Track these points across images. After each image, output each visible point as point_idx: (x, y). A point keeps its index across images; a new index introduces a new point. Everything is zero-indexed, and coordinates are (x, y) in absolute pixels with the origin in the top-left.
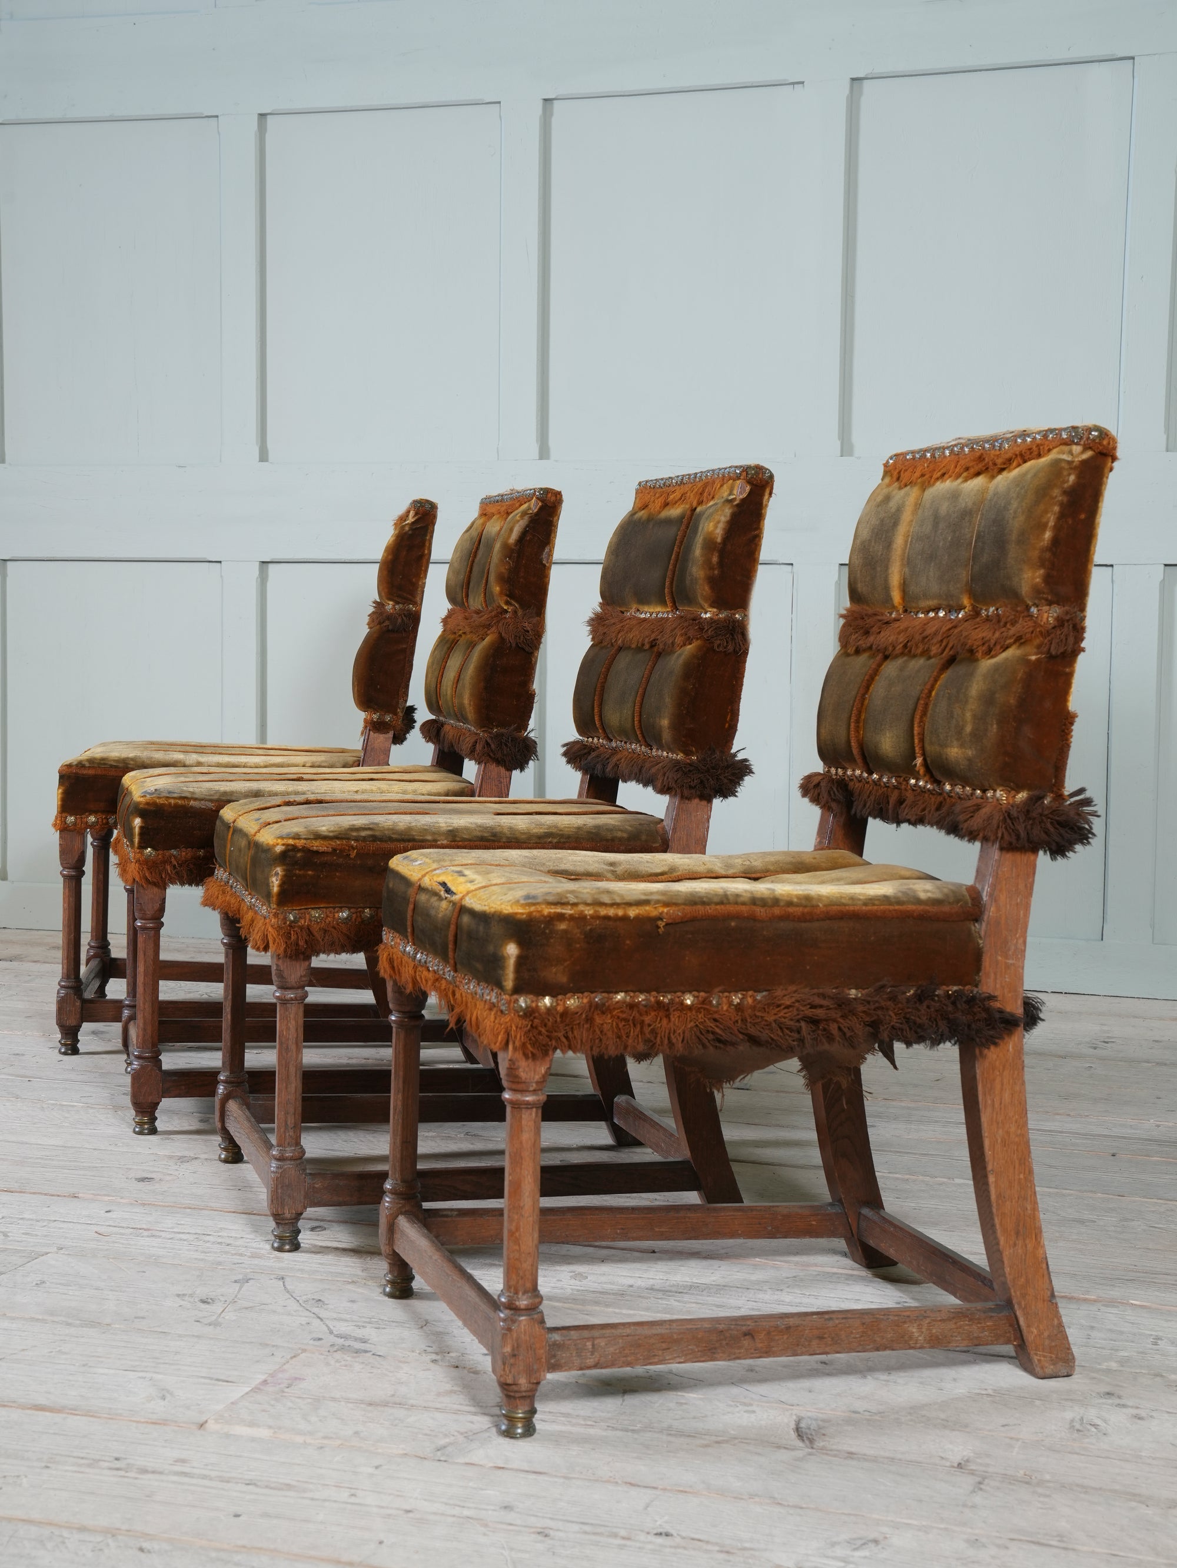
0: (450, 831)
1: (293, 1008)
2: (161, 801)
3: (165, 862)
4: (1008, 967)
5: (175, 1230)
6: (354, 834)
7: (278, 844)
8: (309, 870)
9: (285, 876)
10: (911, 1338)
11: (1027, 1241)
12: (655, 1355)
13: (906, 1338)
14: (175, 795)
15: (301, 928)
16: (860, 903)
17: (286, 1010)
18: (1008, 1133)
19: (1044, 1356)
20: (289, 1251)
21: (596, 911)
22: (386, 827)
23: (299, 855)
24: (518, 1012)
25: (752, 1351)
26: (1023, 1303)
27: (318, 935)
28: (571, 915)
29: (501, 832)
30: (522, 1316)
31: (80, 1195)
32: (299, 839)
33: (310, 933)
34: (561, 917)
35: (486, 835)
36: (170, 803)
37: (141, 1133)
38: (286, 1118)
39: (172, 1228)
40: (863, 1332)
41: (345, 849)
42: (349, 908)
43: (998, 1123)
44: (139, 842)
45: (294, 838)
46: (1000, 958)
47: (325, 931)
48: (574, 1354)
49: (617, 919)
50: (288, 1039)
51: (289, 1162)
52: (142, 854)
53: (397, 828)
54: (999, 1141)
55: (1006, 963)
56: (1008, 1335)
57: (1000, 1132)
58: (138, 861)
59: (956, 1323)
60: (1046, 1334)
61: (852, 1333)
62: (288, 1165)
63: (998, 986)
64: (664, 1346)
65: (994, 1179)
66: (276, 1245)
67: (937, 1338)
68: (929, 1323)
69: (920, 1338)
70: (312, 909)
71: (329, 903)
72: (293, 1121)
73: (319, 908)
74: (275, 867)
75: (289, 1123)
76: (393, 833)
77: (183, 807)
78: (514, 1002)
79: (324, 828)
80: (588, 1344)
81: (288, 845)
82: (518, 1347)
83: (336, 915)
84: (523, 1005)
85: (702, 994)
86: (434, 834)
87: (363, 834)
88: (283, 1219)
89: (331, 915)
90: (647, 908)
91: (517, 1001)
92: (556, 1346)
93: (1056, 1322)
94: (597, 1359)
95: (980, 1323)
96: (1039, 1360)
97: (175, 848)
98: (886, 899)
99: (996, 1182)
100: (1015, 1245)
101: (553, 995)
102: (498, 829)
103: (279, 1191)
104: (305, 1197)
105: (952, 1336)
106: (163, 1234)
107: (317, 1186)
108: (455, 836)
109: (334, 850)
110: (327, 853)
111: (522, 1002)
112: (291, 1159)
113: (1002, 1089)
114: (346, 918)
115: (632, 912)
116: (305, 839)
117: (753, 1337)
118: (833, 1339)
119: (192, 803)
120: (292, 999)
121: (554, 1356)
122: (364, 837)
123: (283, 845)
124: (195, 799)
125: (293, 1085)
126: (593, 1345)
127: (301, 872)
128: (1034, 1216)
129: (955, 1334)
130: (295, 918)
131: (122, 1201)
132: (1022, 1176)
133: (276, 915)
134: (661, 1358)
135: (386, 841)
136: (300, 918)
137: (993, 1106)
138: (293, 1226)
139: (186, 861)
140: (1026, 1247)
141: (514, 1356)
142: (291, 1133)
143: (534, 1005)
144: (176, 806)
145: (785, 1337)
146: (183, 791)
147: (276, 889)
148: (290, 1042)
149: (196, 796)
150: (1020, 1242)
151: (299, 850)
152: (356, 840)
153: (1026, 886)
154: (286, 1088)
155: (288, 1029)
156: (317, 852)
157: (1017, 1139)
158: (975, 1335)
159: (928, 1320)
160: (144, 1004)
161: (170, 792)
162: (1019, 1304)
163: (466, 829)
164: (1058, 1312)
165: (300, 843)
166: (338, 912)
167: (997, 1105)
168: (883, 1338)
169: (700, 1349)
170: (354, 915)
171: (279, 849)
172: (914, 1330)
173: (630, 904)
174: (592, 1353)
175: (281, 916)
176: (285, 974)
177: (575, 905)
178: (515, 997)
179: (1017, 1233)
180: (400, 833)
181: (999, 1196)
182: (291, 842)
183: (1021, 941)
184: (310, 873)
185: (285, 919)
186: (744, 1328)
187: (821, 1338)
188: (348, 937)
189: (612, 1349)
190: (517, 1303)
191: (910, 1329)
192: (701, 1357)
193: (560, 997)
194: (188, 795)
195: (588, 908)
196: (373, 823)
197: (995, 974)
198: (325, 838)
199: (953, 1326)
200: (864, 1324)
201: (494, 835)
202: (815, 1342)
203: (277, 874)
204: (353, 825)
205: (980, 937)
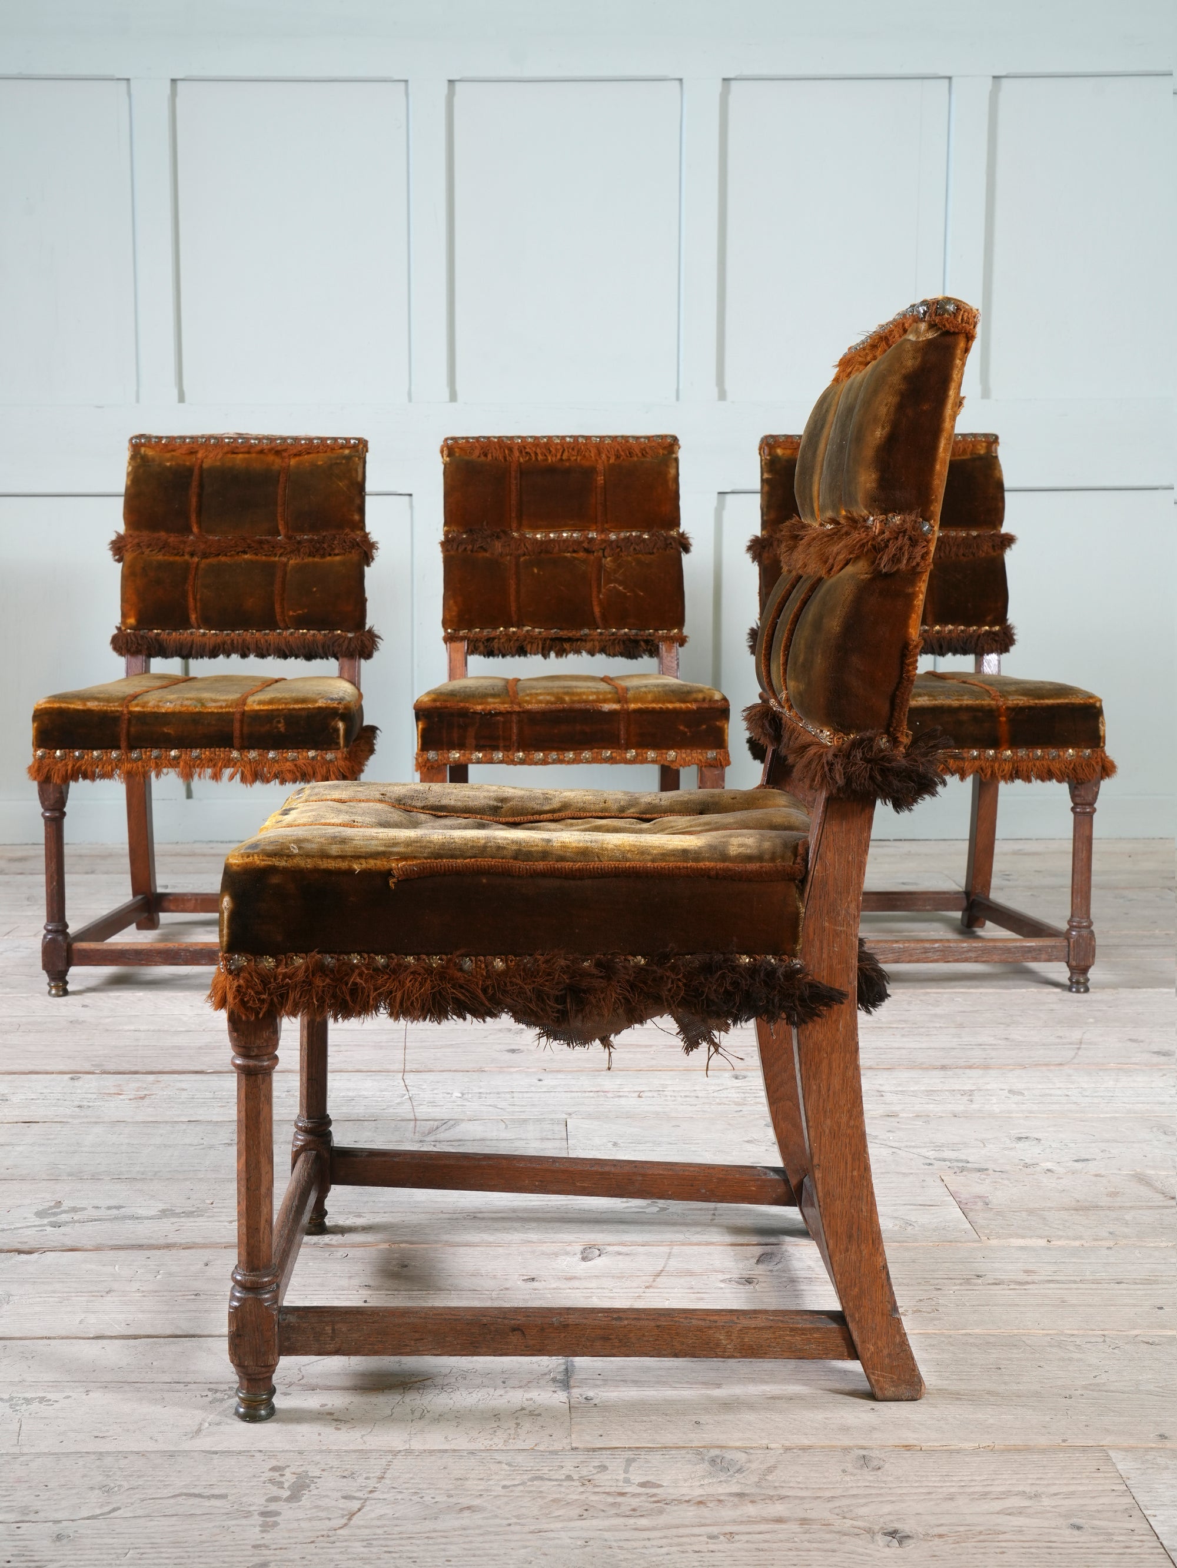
4: (837, 934)
10: (718, 1345)
11: (863, 1247)
12: (406, 1345)
13: (712, 1345)
16: (649, 857)
18: (838, 1124)
19: (880, 1376)
25: (523, 1348)
26: (857, 1316)
28: (286, 868)
34: (275, 870)
43: (825, 1112)
46: (827, 924)
48: (311, 1339)
49: (339, 872)
54: (827, 1131)
57: (828, 1122)
59: (774, 1333)
60: (883, 1352)
63: (825, 956)
64: (417, 1336)
65: (820, 1175)
67: (751, 1347)
68: (741, 1330)
69: (729, 1346)
80: (327, 1328)
84: (237, 964)
85: (451, 956)
90: (378, 861)
92: (290, 1328)
94: (338, 1345)
95: (806, 1335)
96: (877, 1381)
98: (685, 853)
99: (823, 1177)
100: (847, 1250)
101: (274, 956)
105: (769, 1346)
111: (237, 961)
113: (830, 1074)
115: (359, 867)
117: (524, 1333)
118: (620, 1341)
121: (288, 1339)
126: (333, 1330)
128: (871, 1220)
129: (774, 1345)
132: (855, 1173)
137: (820, 1092)
140: (861, 1252)
143: (252, 964)
145: (563, 1335)
150: (853, 1247)
153: (860, 841)
157: (849, 1131)
158: (799, 1347)
159: (740, 1327)
162: (852, 1316)
164: (900, 1328)
167: (824, 1091)
168: (682, 1343)
169: (459, 1341)
172: (722, 1337)
173: (357, 857)
174: (332, 1339)
179: (850, 1237)
181: (827, 1194)
183: (853, 905)
186: (513, 1322)
187: (606, 1339)
189: (355, 1335)
191: (717, 1335)
192: (464, 1350)
193: (283, 958)
195: (307, 860)
197: (821, 942)
199: (771, 1336)
200: (658, 1326)
202: (597, 1343)
205: (803, 900)
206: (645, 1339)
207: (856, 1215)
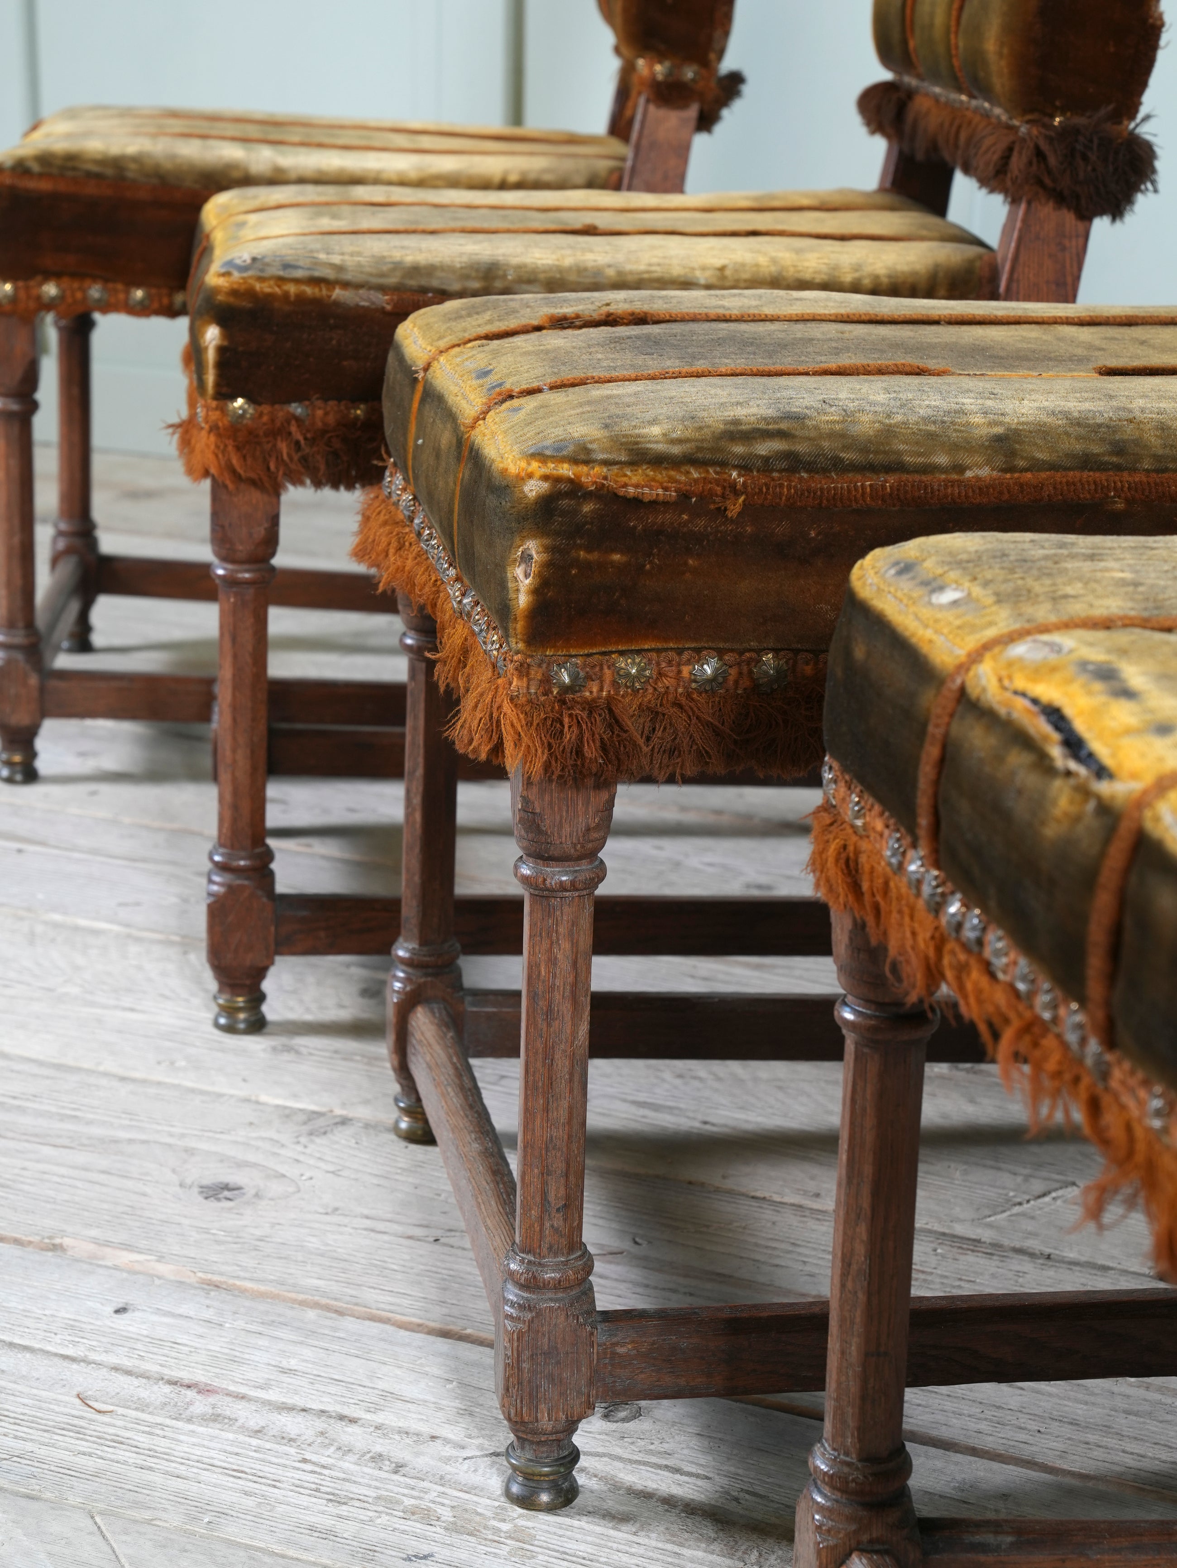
0: (998, 439)
1: (566, 909)
2: (266, 288)
3: (278, 431)
5: (272, 1395)
6: (739, 449)
7: (530, 476)
8: (613, 551)
9: (548, 565)
14: (299, 274)
15: (591, 707)
17: (549, 912)
20: (551, 1509)
22: (826, 428)
23: (587, 508)
27: (634, 727)
29: (1137, 442)
31: (67, 1241)
32: (586, 462)
33: (614, 722)
35: (1096, 449)
36: (286, 295)
37: (230, 1029)
38: (544, 1183)
39: (265, 1386)
41: (712, 493)
42: (720, 653)
44: (218, 385)
45: (574, 461)
47: (655, 714)
50: (552, 988)
51: (550, 1295)
52: (223, 410)
53: (855, 430)
58: (214, 428)
62: (547, 1302)
66: (515, 1489)
70: (622, 653)
71: (666, 639)
72: (562, 1192)
73: (639, 652)
74: (523, 539)
75: (551, 1197)
76: (845, 448)
77: (316, 302)
79: (656, 430)
81: (557, 480)
83: (685, 670)
86: (954, 448)
87: (763, 448)
88: (534, 1432)
89: (671, 671)
97: (299, 398)
102: (1129, 432)
103: (525, 1366)
104: (591, 1383)
106: (242, 1412)
107: (621, 1350)
108: (1013, 454)
109: (684, 496)
110: (666, 503)
112: (557, 1286)
114: (713, 679)
116: (606, 463)
119: (338, 293)
120: (562, 887)
122: (766, 459)
123: (545, 478)
124: (346, 285)
125: (565, 1104)
127: (594, 556)
130: (574, 677)
131: (163, 1269)
133: (523, 670)
135: (825, 471)
136: (589, 678)
138: (560, 1447)
139: (324, 432)
142: (558, 1222)
144: (301, 299)
146: (317, 263)
147: (523, 600)
148: (557, 996)
149: (348, 277)
151: (588, 495)
152: (744, 467)
154: (546, 1110)
155: (552, 961)
156: (636, 502)
160: (234, 751)
161: (286, 266)
163: (1042, 431)
165: (590, 476)
166: (688, 662)
170: (733, 672)
171: (533, 489)
175: (537, 674)
176: (546, 825)
180: (864, 446)
182: (566, 470)
184: (616, 557)
185: (547, 681)
188: (717, 732)
194: (330, 274)
196: (789, 417)
198: (659, 461)
201: (1119, 448)
203: (526, 558)
204: (736, 422)
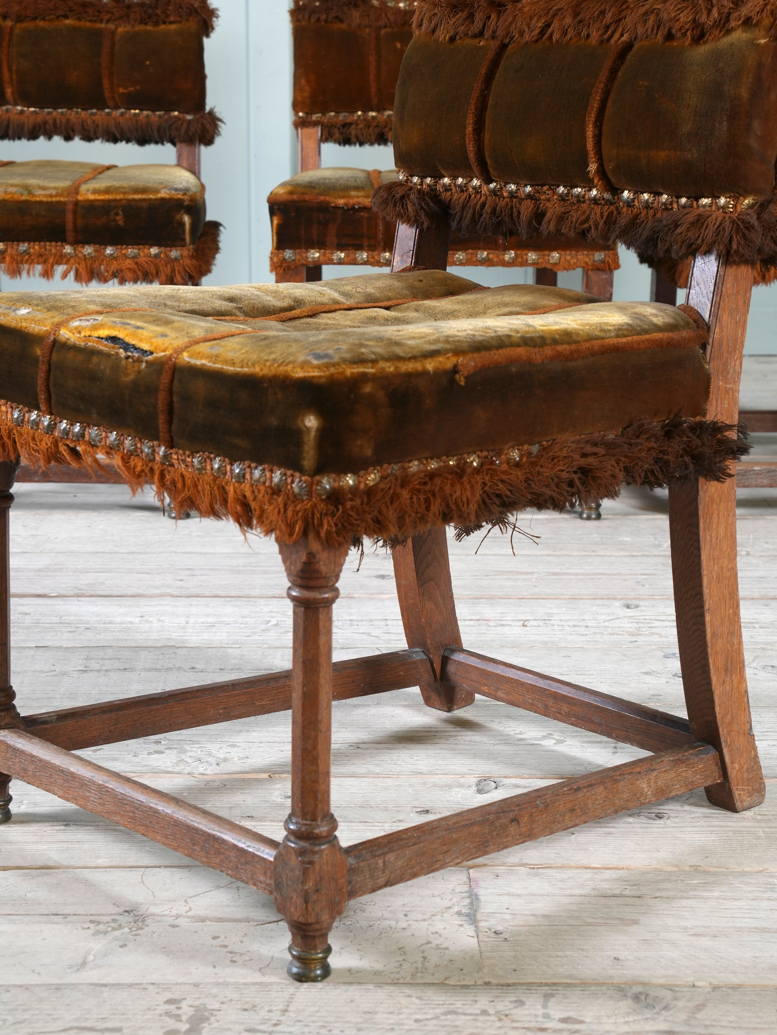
4: (727, 391)
10: (642, 794)
11: (734, 677)
12: (437, 861)
13: (638, 795)
16: (612, 334)
18: (722, 568)
19: (743, 790)
21: (397, 368)
24: (320, 495)
25: (518, 837)
28: (373, 375)
30: (323, 844)
34: (364, 377)
40: (606, 797)
43: (714, 560)
46: (721, 383)
48: (367, 876)
49: (418, 375)
54: (715, 577)
55: (726, 388)
56: (714, 774)
57: (716, 567)
59: (676, 771)
60: (745, 768)
61: (596, 800)
63: (719, 413)
65: (709, 619)
67: (663, 790)
68: (656, 776)
69: (649, 793)
78: (317, 484)
80: (380, 862)
82: (321, 880)
84: (328, 487)
85: (485, 453)
90: (441, 359)
91: (319, 483)
92: (352, 870)
93: (753, 753)
94: (387, 877)
95: (694, 767)
96: (739, 795)
98: (631, 328)
99: (711, 620)
100: (724, 682)
101: (355, 472)
105: (673, 785)
111: (327, 483)
113: (718, 523)
115: (430, 366)
117: (518, 823)
118: (582, 809)
126: (384, 862)
128: (740, 652)
129: (675, 783)
132: (731, 611)
134: (442, 863)
140: (732, 681)
141: (317, 891)
143: (336, 485)
145: (544, 816)
150: (728, 679)
153: (744, 302)
157: (728, 574)
158: (690, 779)
159: (655, 773)
162: (726, 741)
164: (754, 743)
167: (714, 541)
168: (620, 799)
172: (645, 786)
173: (425, 356)
174: (383, 872)
177: (374, 362)
178: (318, 478)
179: (726, 670)
181: (714, 634)
183: (738, 363)
186: (511, 814)
187: (572, 810)
189: (400, 863)
190: (317, 831)
191: (642, 785)
192: (476, 853)
193: (362, 473)
195: (388, 364)
199: (674, 775)
202: (568, 815)
205: (706, 362)
206: (597, 802)
207: (730, 649)
